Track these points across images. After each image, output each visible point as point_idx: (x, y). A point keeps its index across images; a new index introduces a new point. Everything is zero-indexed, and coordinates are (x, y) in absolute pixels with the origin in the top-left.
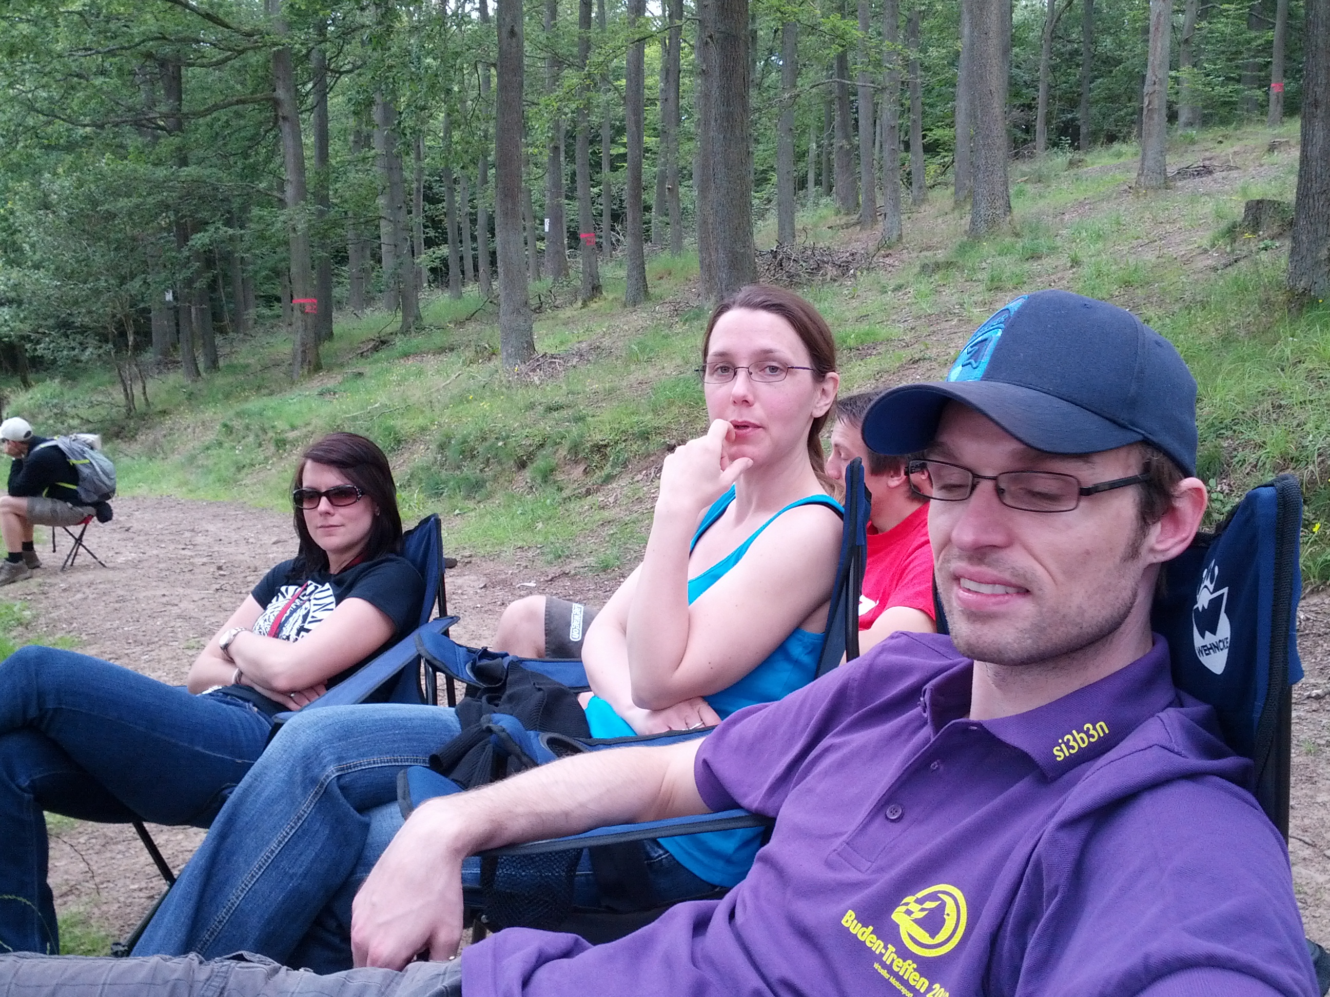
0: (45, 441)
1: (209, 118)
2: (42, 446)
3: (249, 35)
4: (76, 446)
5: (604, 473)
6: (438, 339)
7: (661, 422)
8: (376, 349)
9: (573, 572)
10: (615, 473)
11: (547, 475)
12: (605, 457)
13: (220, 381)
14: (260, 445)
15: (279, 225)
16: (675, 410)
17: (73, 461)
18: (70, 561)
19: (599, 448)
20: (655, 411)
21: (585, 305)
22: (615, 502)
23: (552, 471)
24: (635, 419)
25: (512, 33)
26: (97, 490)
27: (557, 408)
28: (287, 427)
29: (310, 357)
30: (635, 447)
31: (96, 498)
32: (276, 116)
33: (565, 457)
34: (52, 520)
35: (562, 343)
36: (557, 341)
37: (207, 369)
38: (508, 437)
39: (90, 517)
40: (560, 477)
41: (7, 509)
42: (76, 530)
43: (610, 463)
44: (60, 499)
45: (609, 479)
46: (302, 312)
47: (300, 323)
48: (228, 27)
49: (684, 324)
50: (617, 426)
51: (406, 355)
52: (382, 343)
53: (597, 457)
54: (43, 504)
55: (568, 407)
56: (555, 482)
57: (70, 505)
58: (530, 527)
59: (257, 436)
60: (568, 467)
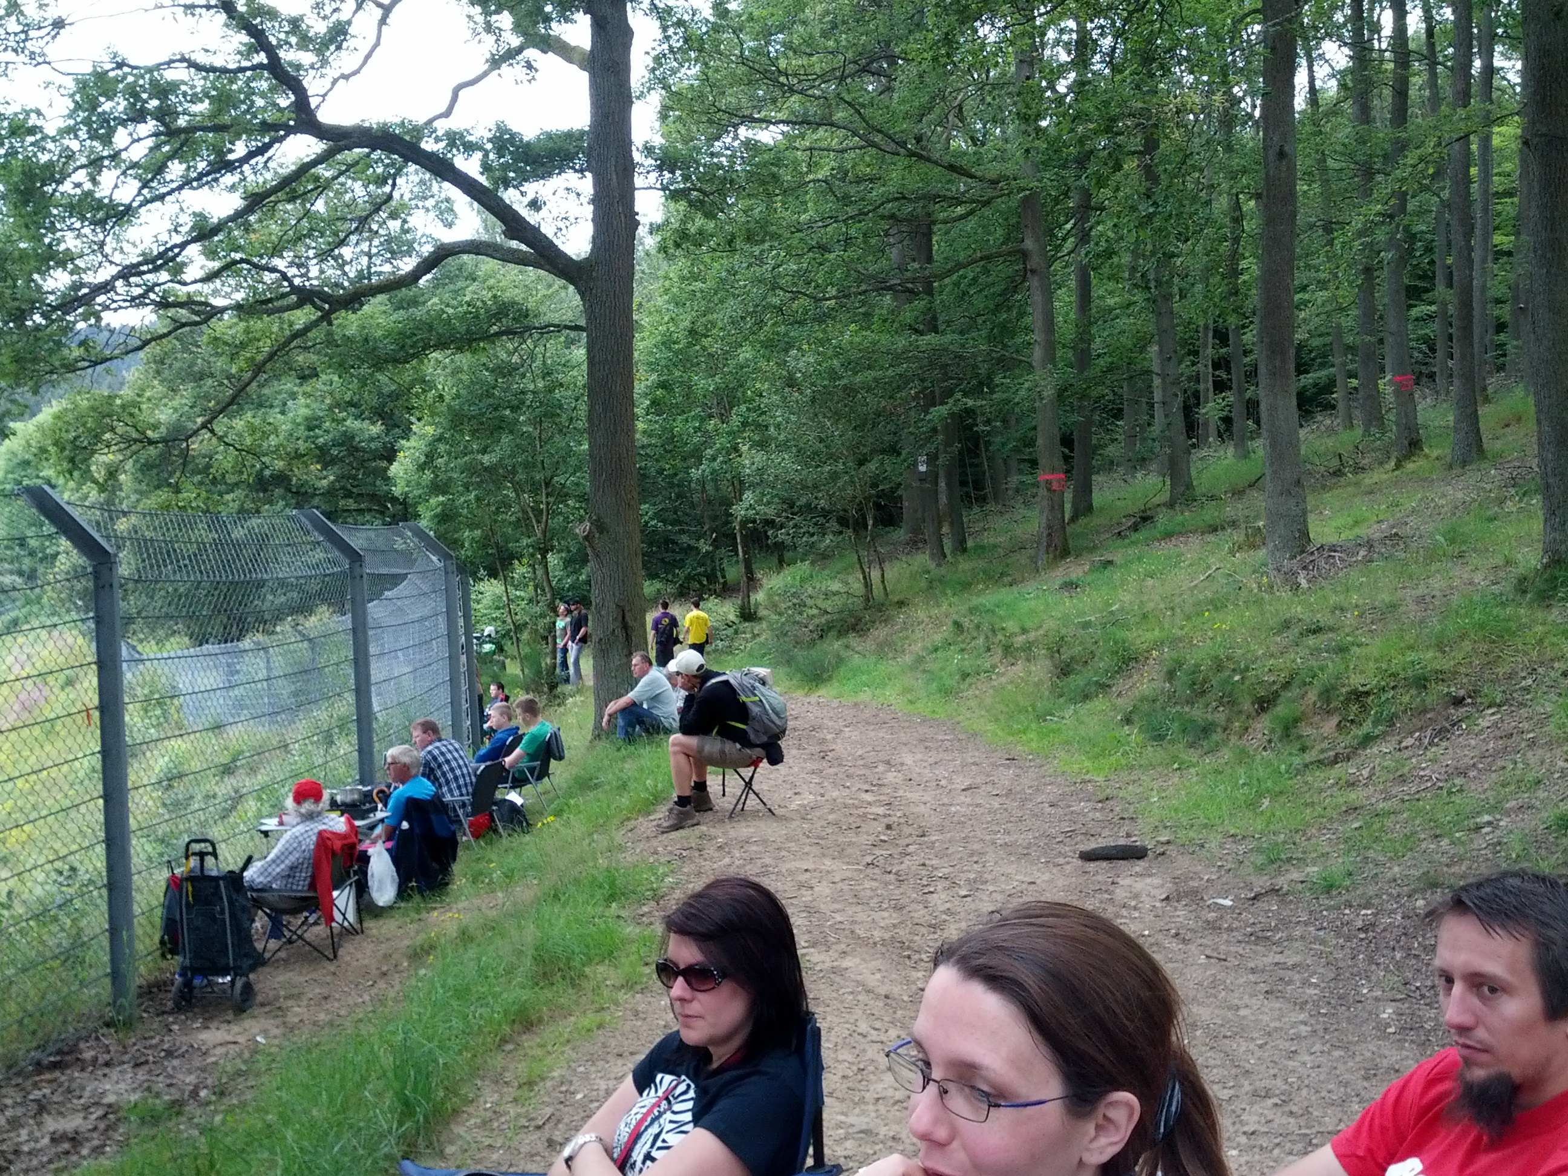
0: (718, 674)
1: (955, 277)
2: (714, 681)
3: (994, 182)
4: (747, 681)
5: (1361, 732)
6: (1210, 513)
7: (1446, 664)
8: (1135, 528)
9: (1286, 888)
10: (1377, 732)
11: (1288, 729)
12: (1364, 709)
13: (965, 565)
14: (989, 650)
15: (1022, 393)
16: (1467, 646)
17: (743, 698)
18: (740, 806)
19: (1358, 696)
20: (1440, 647)
21: (1398, 466)
22: (1369, 778)
23: (1296, 721)
24: (1411, 656)
25: (1282, 154)
26: (766, 730)
27: (1317, 631)
28: (1017, 630)
29: (1057, 540)
30: (1406, 699)
31: (765, 739)
32: (1025, 268)
33: (1315, 704)
34: (723, 762)
35: (1356, 523)
36: (1350, 520)
37: (954, 553)
38: (1247, 669)
39: (760, 760)
40: (1306, 730)
41: (677, 748)
42: (747, 772)
43: (1371, 718)
44: (729, 738)
45: (1367, 740)
46: (1049, 490)
47: (1045, 503)
48: (972, 176)
49: (1520, 501)
50: (1384, 666)
51: (1168, 535)
52: (1145, 519)
53: (1354, 708)
54: (713, 744)
55: (1331, 629)
56: (1300, 737)
57: (738, 746)
58: (1253, 805)
59: (987, 637)
60: (1317, 718)
